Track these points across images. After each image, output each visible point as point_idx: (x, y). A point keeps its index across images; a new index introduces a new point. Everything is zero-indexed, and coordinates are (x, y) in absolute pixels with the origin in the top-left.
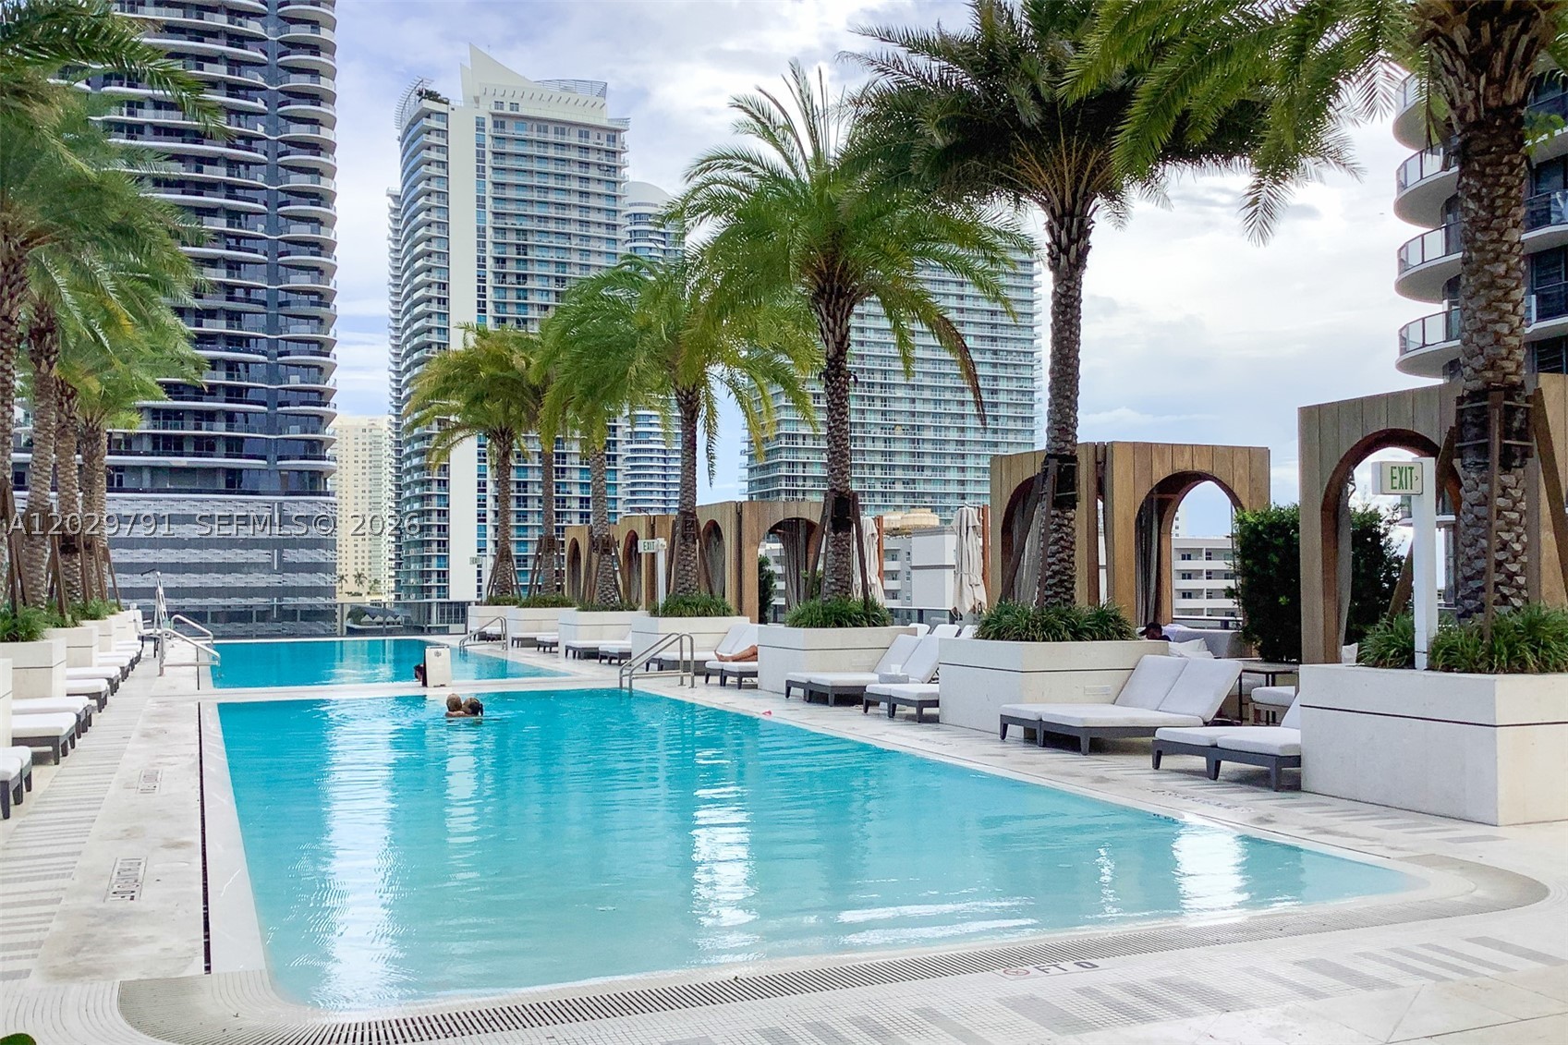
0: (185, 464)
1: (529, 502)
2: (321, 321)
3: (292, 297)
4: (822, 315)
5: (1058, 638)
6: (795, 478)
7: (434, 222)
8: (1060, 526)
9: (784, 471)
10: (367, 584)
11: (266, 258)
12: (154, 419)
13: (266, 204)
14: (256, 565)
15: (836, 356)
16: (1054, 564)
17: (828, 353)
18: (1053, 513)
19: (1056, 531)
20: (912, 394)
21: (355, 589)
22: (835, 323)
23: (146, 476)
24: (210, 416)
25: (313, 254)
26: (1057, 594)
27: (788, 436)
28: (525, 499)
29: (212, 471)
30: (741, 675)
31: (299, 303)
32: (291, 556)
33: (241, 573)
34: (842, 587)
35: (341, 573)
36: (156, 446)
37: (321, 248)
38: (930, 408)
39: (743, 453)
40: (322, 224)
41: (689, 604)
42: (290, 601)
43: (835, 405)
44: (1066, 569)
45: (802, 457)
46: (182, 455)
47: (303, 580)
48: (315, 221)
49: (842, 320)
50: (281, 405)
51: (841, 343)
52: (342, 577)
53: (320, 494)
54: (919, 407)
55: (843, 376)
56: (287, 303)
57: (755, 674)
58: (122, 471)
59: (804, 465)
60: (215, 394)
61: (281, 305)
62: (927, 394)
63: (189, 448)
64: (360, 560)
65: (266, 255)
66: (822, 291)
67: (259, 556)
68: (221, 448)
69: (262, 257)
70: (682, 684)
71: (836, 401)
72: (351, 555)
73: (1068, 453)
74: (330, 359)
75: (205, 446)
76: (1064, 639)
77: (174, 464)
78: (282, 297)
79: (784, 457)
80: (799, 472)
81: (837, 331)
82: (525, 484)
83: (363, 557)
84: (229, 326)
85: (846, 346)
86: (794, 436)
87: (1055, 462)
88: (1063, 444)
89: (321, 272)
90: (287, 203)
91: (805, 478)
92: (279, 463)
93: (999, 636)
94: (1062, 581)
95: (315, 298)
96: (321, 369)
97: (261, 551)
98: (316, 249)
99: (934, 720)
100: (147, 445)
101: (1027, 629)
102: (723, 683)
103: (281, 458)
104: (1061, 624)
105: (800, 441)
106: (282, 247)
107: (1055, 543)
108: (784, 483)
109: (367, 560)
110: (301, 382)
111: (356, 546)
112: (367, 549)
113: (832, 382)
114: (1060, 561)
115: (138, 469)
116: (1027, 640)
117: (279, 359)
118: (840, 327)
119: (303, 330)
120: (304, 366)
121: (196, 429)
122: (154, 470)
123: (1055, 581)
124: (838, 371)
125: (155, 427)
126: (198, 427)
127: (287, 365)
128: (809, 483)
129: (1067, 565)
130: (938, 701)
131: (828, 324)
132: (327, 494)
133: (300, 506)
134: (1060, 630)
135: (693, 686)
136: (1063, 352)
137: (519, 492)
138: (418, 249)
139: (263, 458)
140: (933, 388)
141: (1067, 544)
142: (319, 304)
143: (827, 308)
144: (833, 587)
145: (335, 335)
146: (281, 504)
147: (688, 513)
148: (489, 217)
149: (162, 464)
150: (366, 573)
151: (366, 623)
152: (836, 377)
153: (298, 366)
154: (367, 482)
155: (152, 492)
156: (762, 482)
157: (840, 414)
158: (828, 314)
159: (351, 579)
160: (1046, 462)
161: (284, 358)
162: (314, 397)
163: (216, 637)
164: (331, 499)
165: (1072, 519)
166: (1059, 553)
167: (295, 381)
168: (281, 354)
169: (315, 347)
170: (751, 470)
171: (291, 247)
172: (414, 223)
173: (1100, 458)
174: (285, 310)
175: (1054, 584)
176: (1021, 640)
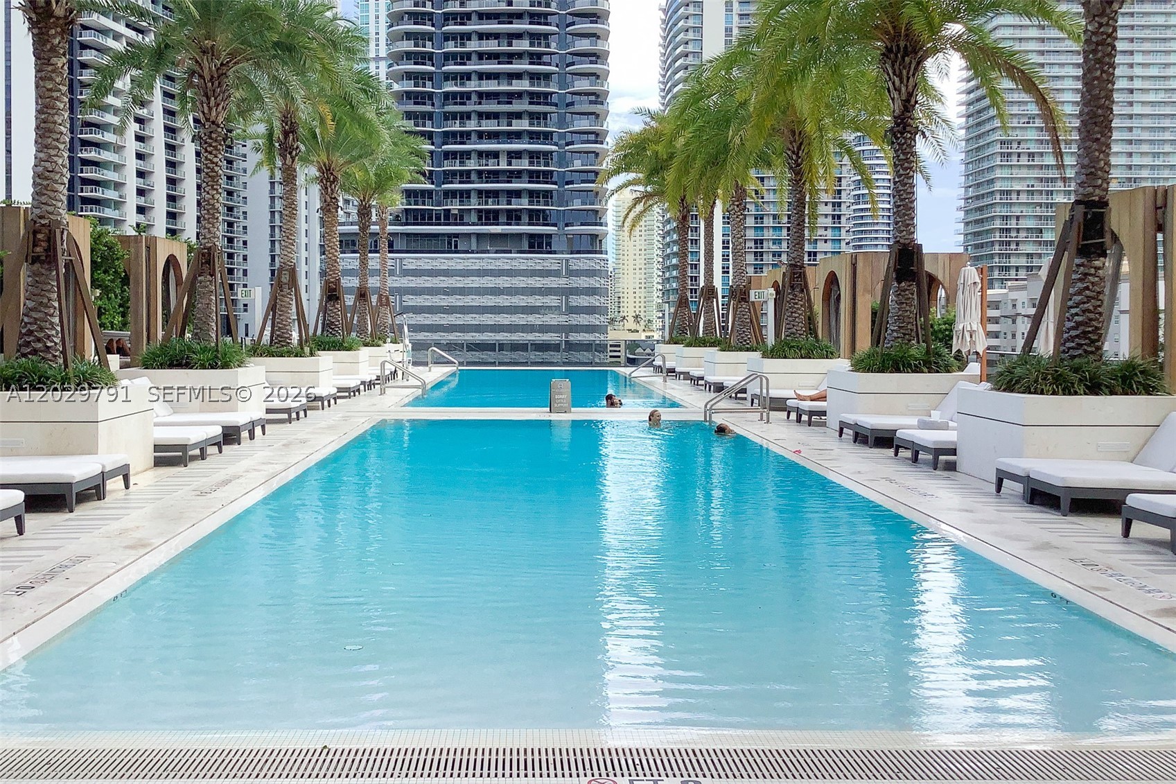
0: (500, 231)
1: (765, 257)
2: (597, 116)
3: (576, 98)
4: (888, 74)
5: (1068, 391)
6: (1008, 230)
7: (691, 27)
8: (1086, 275)
9: (998, 224)
10: (642, 323)
11: (557, 69)
12: (479, 198)
13: (557, 27)
14: (550, 308)
15: (903, 113)
16: (1077, 314)
17: (894, 111)
18: (1077, 261)
19: (1080, 280)
20: (1129, 148)
21: (633, 326)
22: (901, 82)
23: (474, 240)
24: (517, 194)
25: (591, 62)
26: (1080, 346)
27: (1002, 192)
28: (762, 254)
29: (519, 236)
30: (811, 413)
31: (581, 103)
32: (577, 301)
33: (539, 314)
34: (905, 334)
35: (624, 314)
36: (480, 218)
37: (598, 57)
38: (1147, 161)
39: (960, 209)
40: (598, 37)
41: (793, 347)
42: (575, 337)
43: (899, 160)
44: (1091, 320)
45: (1016, 211)
46: (498, 224)
47: (584, 319)
48: (595, 36)
49: (908, 78)
50: (567, 183)
51: (908, 101)
52: (624, 318)
53: (596, 252)
54: (1136, 161)
55: (909, 132)
56: (572, 104)
57: (824, 413)
58: (458, 237)
59: (1018, 218)
60: (520, 177)
61: (568, 105)
62: (1145, 148)
63: (503, 219)
64: (637, 305)
65: (557, 66)
66: (889, 50)
67: (552, 301)
68: (525, 218)
69: (555, 68)
70: (762, 419)
71: (902, 157)
72: (631, 300)
73: (1097, 199)
74: (604, 146)
75: (514, 216)
76: (1076, 393)
77: (492, 232)
78: (569, 99)
79: (999, 211)
80: (1013, 224)
81: (903, 89)
82: (762, 241)
83: (640, 302)
84: (531, 124)
85: (912, 102)
86: (1008, 192)
87: (1081, 208)
88: (1090, 189)
89: (598, 77)
90: (573, 24)
91: (1018, 230)
92: (566, 228)
93: (1010, 388)
94: (1084, 333)
95: (592, 98)
96: (597, 155)
97: (553, 297)
98: (594, 59)
99: (951, 467)
100: (474, 218)
101: (1036, 381)
102: (799, 420)
103: (567, 225)
104: (1075, 377)
105: (1014, 196)
106: (569, 59)
107: (1079, 293)
108: (998, 234)
109: (642, 305)
110: (582, 165)
111: (635, 293)
112: (643, 295)
113: (897, 138)
114: (1084, 312)
115: (468, 236)
116: (1035, 393)
117: (566, 148)
118: (907, 86)
119: (583, 124)
120: (585, 152)
121: (508, 204)
122: (479, 236)
123: (1078, 332)
124: (904, 128)
125: (479, 204)
126: (509, 203)
127: (572, 152)
128: (1023, 234)
129: (1092, 316)
130: (955, 449)
131: (893, 83)
132: (601, 252)
133: (582, 262)
134: (1073, 384)
135: (768, 422)
136: (1094, 93)
137: (756, 248)
138: (678, 51)
139: (555, 225)
140: (1151, 142)
141: (1092, 294)
142: (595, 103)
143: (893, 66)
144: (895, 334)
145: (607, 127)
146: (567, 260)
147: (796, 266)
148: (736, 19)
149: (484, 232)
150: (642, 315)
151: (639, 354)
152: (902, 133)
153: (580, 152)
154: (643, 242)
155: (477, 253)
156: (976, 234)
157: (906, 169)
158: (894, 73)
159: (631, 319)
160: (1072, 209)
161: (570, 147)
162: (591, 177)
163: (461, 364)
164: (604, 256)
165: (1099, 268)
166: (1084, 303)
167: (578, 165)
168: (567, 144)
169: (592, 137)
170: (967, 224)
171: (576, 58)
172: (675, 29)
173: (1159, 203)
174: (571, 109)
175: (1077, 336)
176: (1030, 393)
